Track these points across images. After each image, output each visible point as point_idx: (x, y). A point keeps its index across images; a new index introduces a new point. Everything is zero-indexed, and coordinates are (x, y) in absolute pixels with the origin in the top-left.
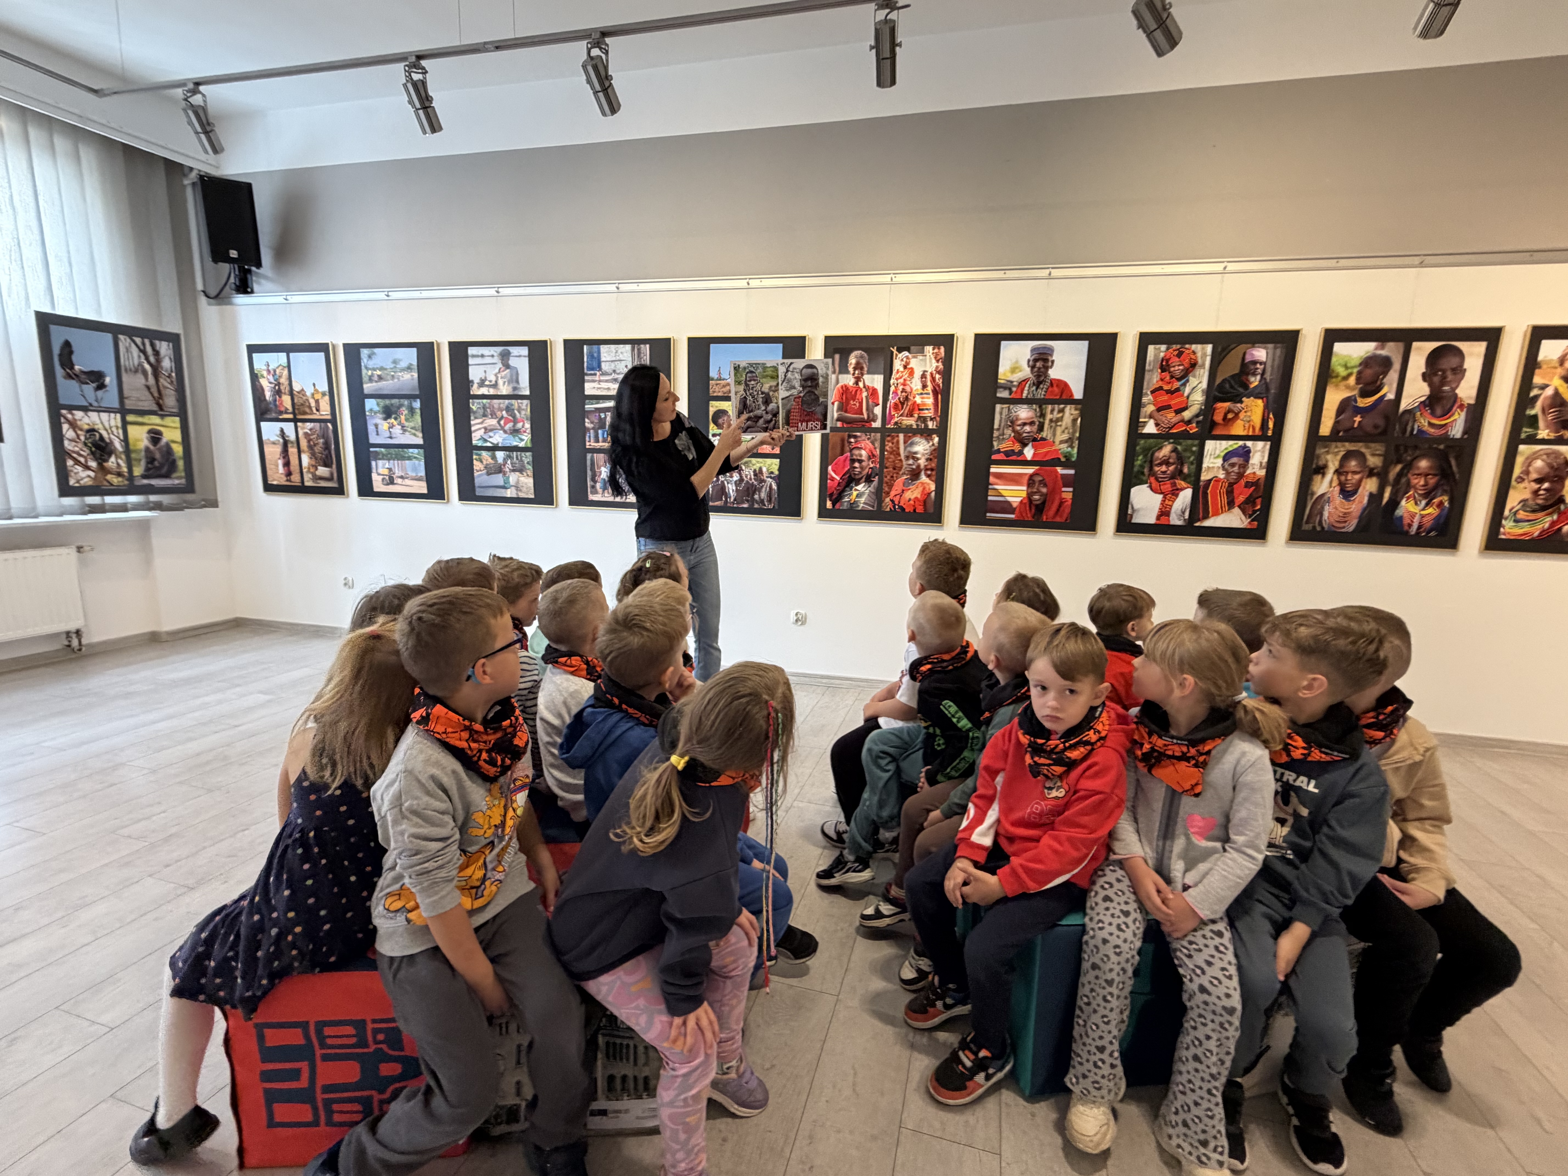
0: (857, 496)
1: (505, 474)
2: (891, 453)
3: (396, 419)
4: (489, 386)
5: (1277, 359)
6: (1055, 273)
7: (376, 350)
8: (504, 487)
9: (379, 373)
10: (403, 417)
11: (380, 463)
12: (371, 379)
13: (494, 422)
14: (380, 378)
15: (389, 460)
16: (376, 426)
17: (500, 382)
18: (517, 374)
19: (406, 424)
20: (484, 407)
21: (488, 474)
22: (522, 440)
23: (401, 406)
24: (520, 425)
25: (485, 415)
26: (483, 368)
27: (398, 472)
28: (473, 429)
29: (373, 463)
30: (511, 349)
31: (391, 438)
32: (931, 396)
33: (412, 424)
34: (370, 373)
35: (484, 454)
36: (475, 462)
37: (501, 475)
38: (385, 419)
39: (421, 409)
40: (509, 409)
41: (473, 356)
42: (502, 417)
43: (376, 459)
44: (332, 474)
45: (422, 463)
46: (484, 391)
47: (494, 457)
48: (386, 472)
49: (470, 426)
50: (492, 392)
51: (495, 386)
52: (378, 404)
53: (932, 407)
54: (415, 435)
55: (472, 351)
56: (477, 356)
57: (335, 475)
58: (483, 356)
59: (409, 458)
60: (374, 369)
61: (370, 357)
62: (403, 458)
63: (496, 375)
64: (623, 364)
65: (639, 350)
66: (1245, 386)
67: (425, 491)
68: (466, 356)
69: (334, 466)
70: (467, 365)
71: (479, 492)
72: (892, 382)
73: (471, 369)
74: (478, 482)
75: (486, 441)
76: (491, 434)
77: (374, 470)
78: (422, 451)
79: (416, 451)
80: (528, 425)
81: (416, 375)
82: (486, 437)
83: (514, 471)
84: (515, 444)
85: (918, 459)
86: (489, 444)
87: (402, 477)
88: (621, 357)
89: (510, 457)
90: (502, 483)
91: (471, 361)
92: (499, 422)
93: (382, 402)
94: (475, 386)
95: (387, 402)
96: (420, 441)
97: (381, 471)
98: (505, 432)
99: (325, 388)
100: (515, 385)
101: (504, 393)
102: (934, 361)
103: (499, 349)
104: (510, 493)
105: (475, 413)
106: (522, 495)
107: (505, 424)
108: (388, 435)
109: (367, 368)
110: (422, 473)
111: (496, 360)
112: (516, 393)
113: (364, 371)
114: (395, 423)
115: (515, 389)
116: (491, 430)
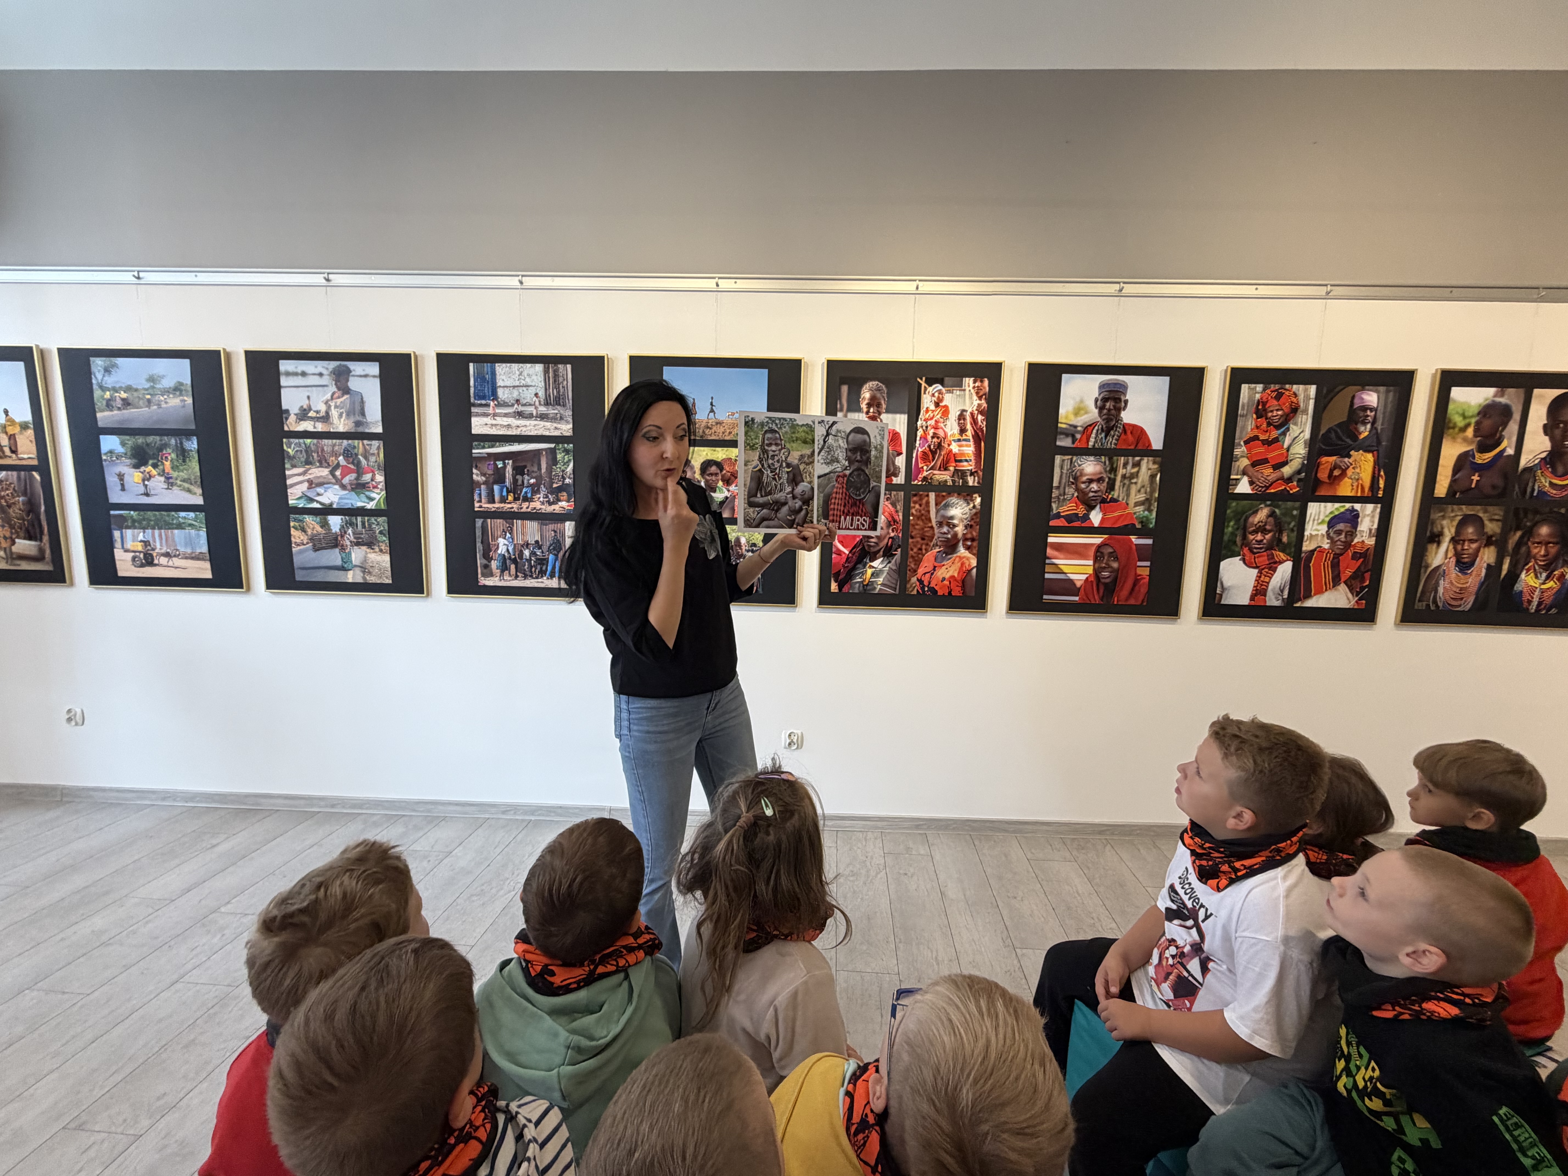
0: (872, 575)
1: (343, 548)
2: (919, 518)
3: (155, 466)
4: (317, 419)
5: (1389, 406)
6: (1129, 289)
7: (120, 361)
8: (343, 569)
9: (124, 395)
10: (168, 464)
11: (129, 533)
12: (109, 405)
13: (325, 472)
14: (126, 403)
15: (144, 528)
16: (121, 477)
17: (334, 413)
18: (362, 402)
19: (175, 474)
20: (308, 450)
21: (316, 549)
22: (372, 499)
23: (165, 446)
24: (367, 477)
25: (308, 462)
26: (305, 392)
27: (159, 547)
28: (289, 482)
29: (117, 534)
30: (352, 365)
31: (147, 495)
32: (972, 443)
33: (183, 475)
34: (108, 395)
35: (308, 519)
36: (293, 531)
37: (337, 550)
38: (136, 466)
39: (198, 452)
40: (348, 454)
41: (288, 374)
42: (338, 466)
43: (120, 528)
44: (41, 550)
45: (203, 533)
46: (306, 426)
47: (325, 525)
48: (140, 547)
49: (284, 478)
50: (320, 427)
51: (326, 418)
52: (123, 444)
53: (972, 458)
54: (189, 491)
55: (285, 366)
56: (295, 374)
57: (48, 552)
58: (304, 374)
59: (180, 526)
60: (115, 390)
61: (107, 371)
62: (169, 526)
63: (326, 403)
64: (532, 391)
65: (556, 372)
66: (1354, 436)
67: (209, 575)
68: (278, 374)
69: (46, 538)
70: (279, 387)
71: (300, 576)
72: (919, 423)
73: (283, 391)
74: (297, 561)
75: (311, 500)
76: (320, 490)
77: (118, 544)
78: (202, 515)
79: (192, 515)
80: (380, 478)
81: (189, 400)
82: (311, 494)
83: (358, 544)
84: (360, 504)
85: (955, 526)
86: (315, 505)
87: (167, 555)
88: (528, 381)
89: (351, 524)
90: (339, 562)
91: (284, 381)
92: (332, 473)
93: (130, 441)
94: (292, 418)
95: (140, 440)
96: (200, 501)
97: (129, 545)
98: (343, 487)
99: (28, 417)
100: (360, 418)
101: (341, 429)
102: (975, 397)
103: (333, 365)
104: (351, 577)
105: (291, 458)
106: (371, 579)
107: (343, 475)
108: (142, 490)
109: (103, 388)
110: (205, 549)
111: (326, 380)
112: (360, 429)
113: (97, 393)
114: (154, 472)
115: (358, 424)
116: (320, 484)
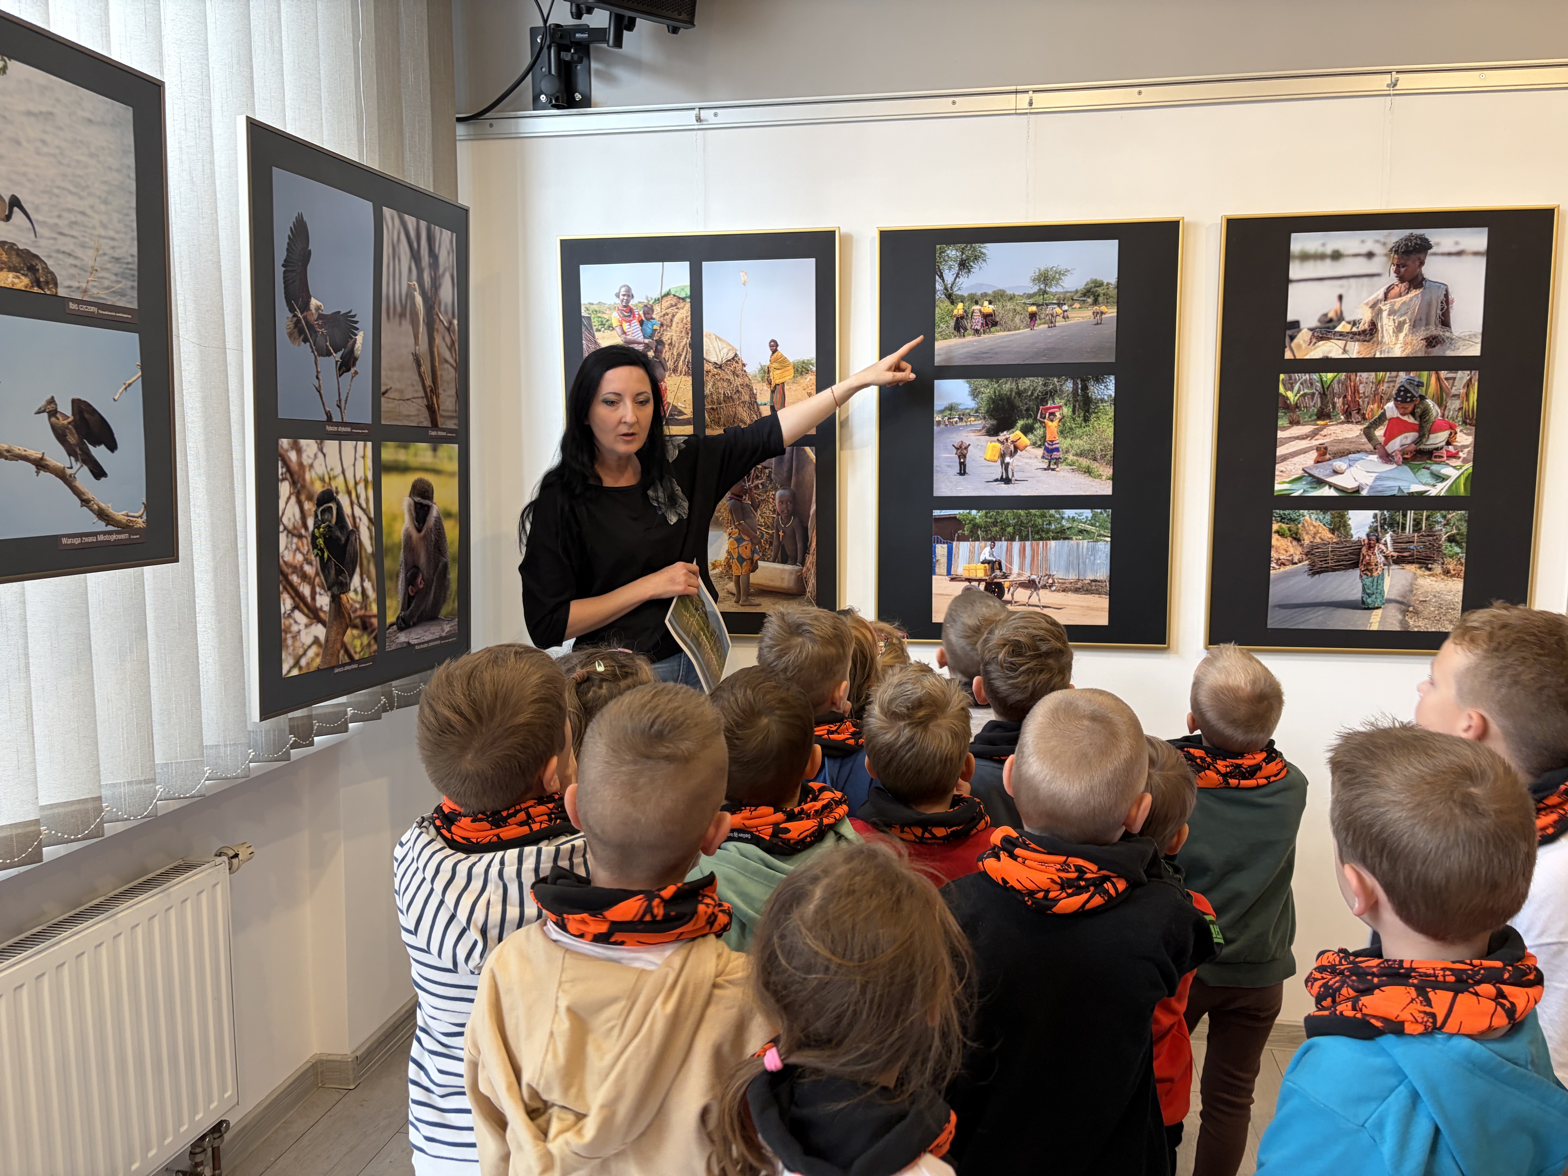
1: (1368, 569)
3: (1027, 430)
8: (1363, 606)
10: (1053, 426)
11: (963, 548)
14: (990, 321)
15: (993, 540)
17: (1387, 324)
18: (1447, 301)
19: (1063, 443)
20: (1325, 393)
21: (1315, 571)
23: (1052, 394)
24: (1439, 438)
25: (1323, 415)
27: (1016, 571)
28: (1280, 451)
29: (941, 550)
31: (1007, 480)
33: (1081, 443)
35: (1310, 519)
36: (1275, 540)
37: (1357, 572)
38: (993, 432)
39: (1117, 401)
40: (1404, 397)
41: (1305, 257)
42: (1382, 418)
43: (949, 539)
44: (801, 581)
45: (1104, 547)
47: (1339, 526)
48: (980, 572)
49: (1274, 443)
51: (1370, 333)
52: (975, 394)
54: (1088, 471)
56: (1321, 257)
57: (812, 581)
58: (1337, 256)
59: (1062, 535)
61: (964, 265)
62: (1041, 534)
63: (1373, 306)
67: (1103, 620)
68: (1284, 257)
69: (811, 559)
70: (1286, 281)
71: (1275, 620)
74: (1276, 593)
75: (1320, 482)
76: (1339, 464)
77: (941, 568)
78: (1105, 515)
79: (1087, 513)
80: (1465, 439)
81: (1111, 312)
82: (1318, 473)
83: (1399, 561)
87: (1031, 585)
89: (1392, 524)
90: (1356, 594)
92: (1368, 433)
93: (988, 388)
94: (1303, 336)
95: (1007, 386)
96: (1105, 488)
97: (961, 568)
98: (1387, 457)
100: (1435, 330)
101: (1397, 352)
105: (1288, 407)
106: (1417, 625)
107: (1390, 436)
108: (998, 472)
110: (1101, 571)
112: (1436, 352)
113: (942, 306)
114: (1025, 440)
115: (1432, 342)
116: (1341, 454)
